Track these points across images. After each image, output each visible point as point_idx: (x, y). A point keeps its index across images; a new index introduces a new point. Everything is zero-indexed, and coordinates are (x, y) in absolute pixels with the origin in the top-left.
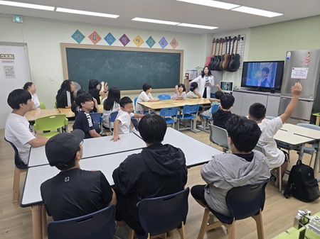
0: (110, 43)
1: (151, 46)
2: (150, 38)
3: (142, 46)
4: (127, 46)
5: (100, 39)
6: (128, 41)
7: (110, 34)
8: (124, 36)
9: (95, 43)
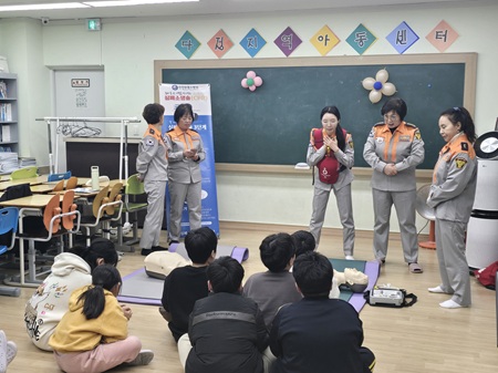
0: (253, 52)
1: (361, 51)
3: (335, 52)
5: (231, 44)
7: (253, 32)
9: (220, 55)
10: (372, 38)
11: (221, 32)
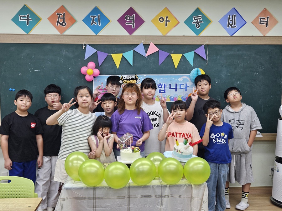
0: (96, 30)
1: (197, 32)
2: (198, 11)
3: (174, 32)
4: (136, 33)
5: (73, 21)
6: (139, 21)
7: (96, 11)
8: (131, 11)
9: (62, 31)
10: (207, 21)
11: (63, 8)
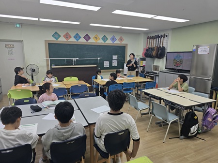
0: (77, 40)
2: (105, 36)
3: (99, 42)
4: (89, 41)
7: (77, 34)
8: (87, 35)
9: (67, 40)
10: (107, 39)
11: (67, 33)
